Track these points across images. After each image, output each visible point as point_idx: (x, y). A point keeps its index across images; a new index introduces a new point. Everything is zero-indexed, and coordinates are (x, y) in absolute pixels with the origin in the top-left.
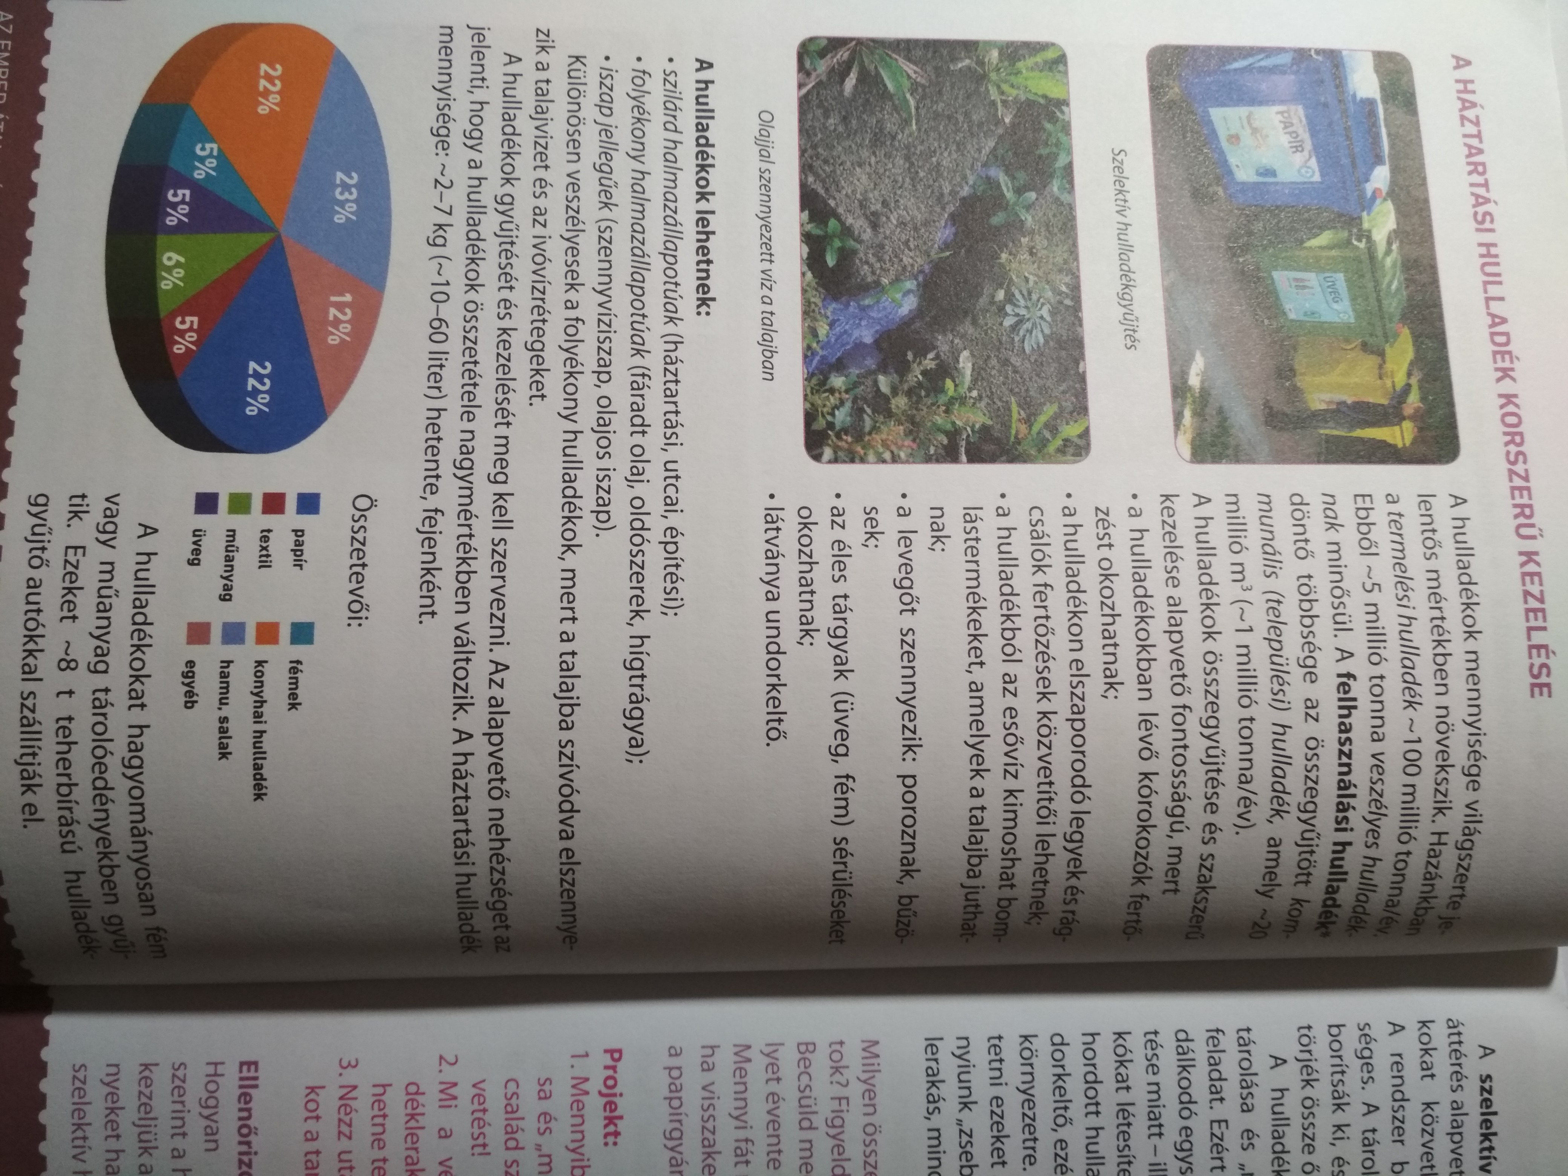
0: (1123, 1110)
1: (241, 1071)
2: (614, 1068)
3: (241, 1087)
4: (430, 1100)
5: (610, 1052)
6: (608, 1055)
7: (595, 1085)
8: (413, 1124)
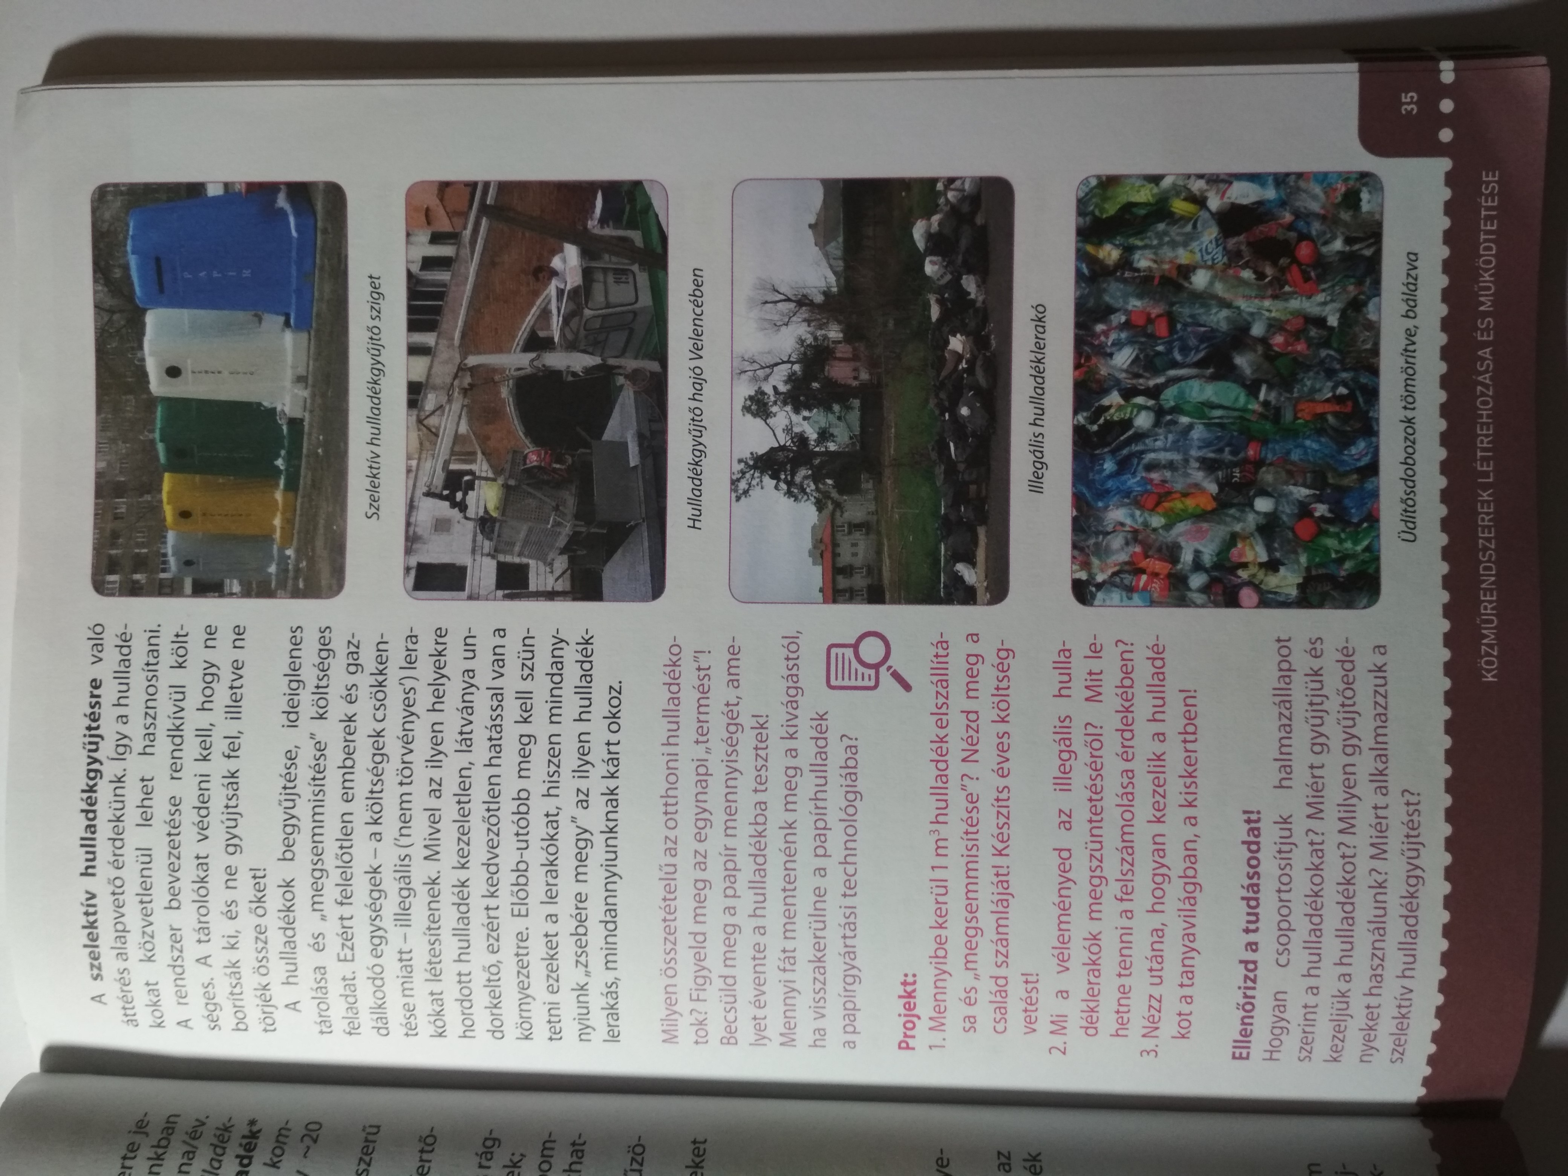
0: (436, 976)
1: (1248, 1053)
2: (906, 1036)
3: (1249, 1042)
4: (1075, 1021)
5: (908, 1047)
6: (911, 1045)
7: (923, 1026)
8: (1092, 1004)
